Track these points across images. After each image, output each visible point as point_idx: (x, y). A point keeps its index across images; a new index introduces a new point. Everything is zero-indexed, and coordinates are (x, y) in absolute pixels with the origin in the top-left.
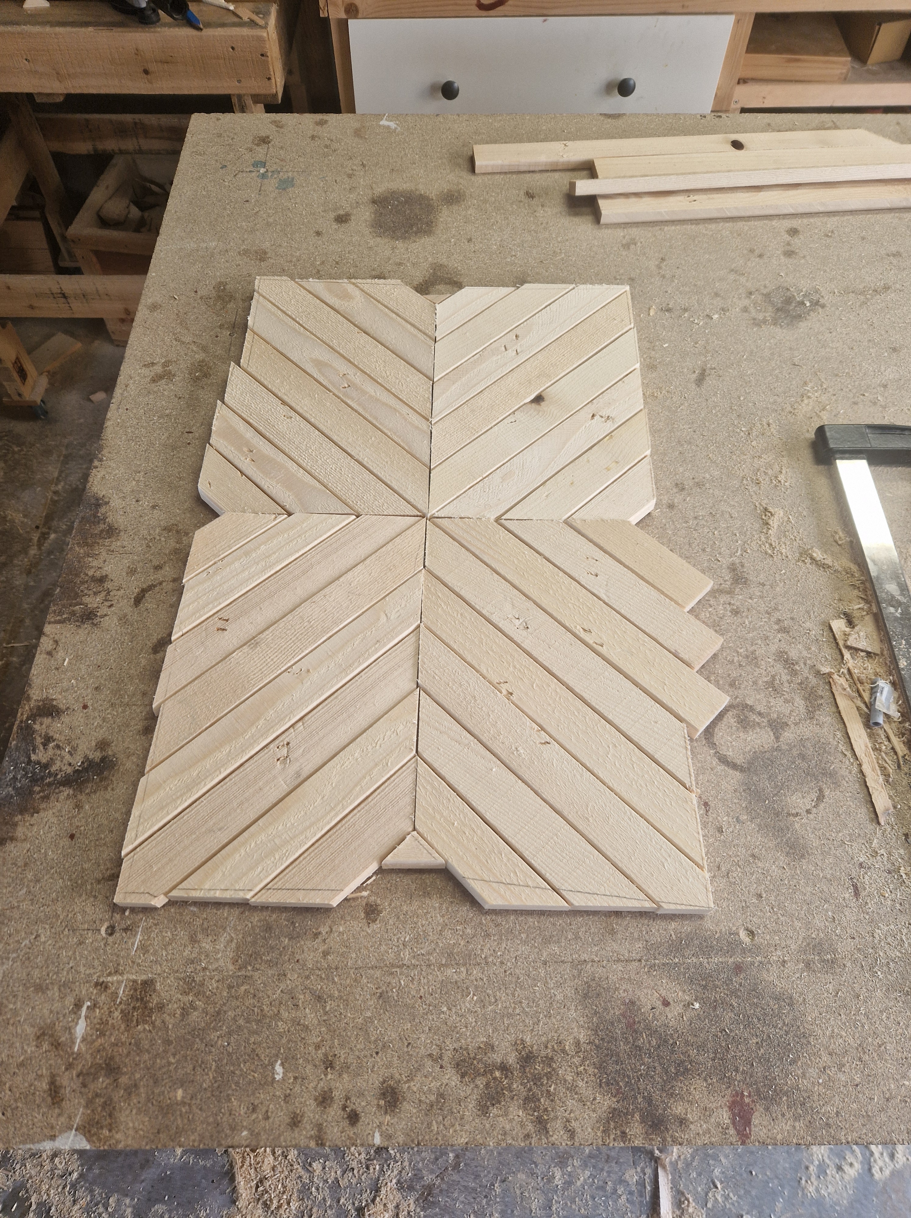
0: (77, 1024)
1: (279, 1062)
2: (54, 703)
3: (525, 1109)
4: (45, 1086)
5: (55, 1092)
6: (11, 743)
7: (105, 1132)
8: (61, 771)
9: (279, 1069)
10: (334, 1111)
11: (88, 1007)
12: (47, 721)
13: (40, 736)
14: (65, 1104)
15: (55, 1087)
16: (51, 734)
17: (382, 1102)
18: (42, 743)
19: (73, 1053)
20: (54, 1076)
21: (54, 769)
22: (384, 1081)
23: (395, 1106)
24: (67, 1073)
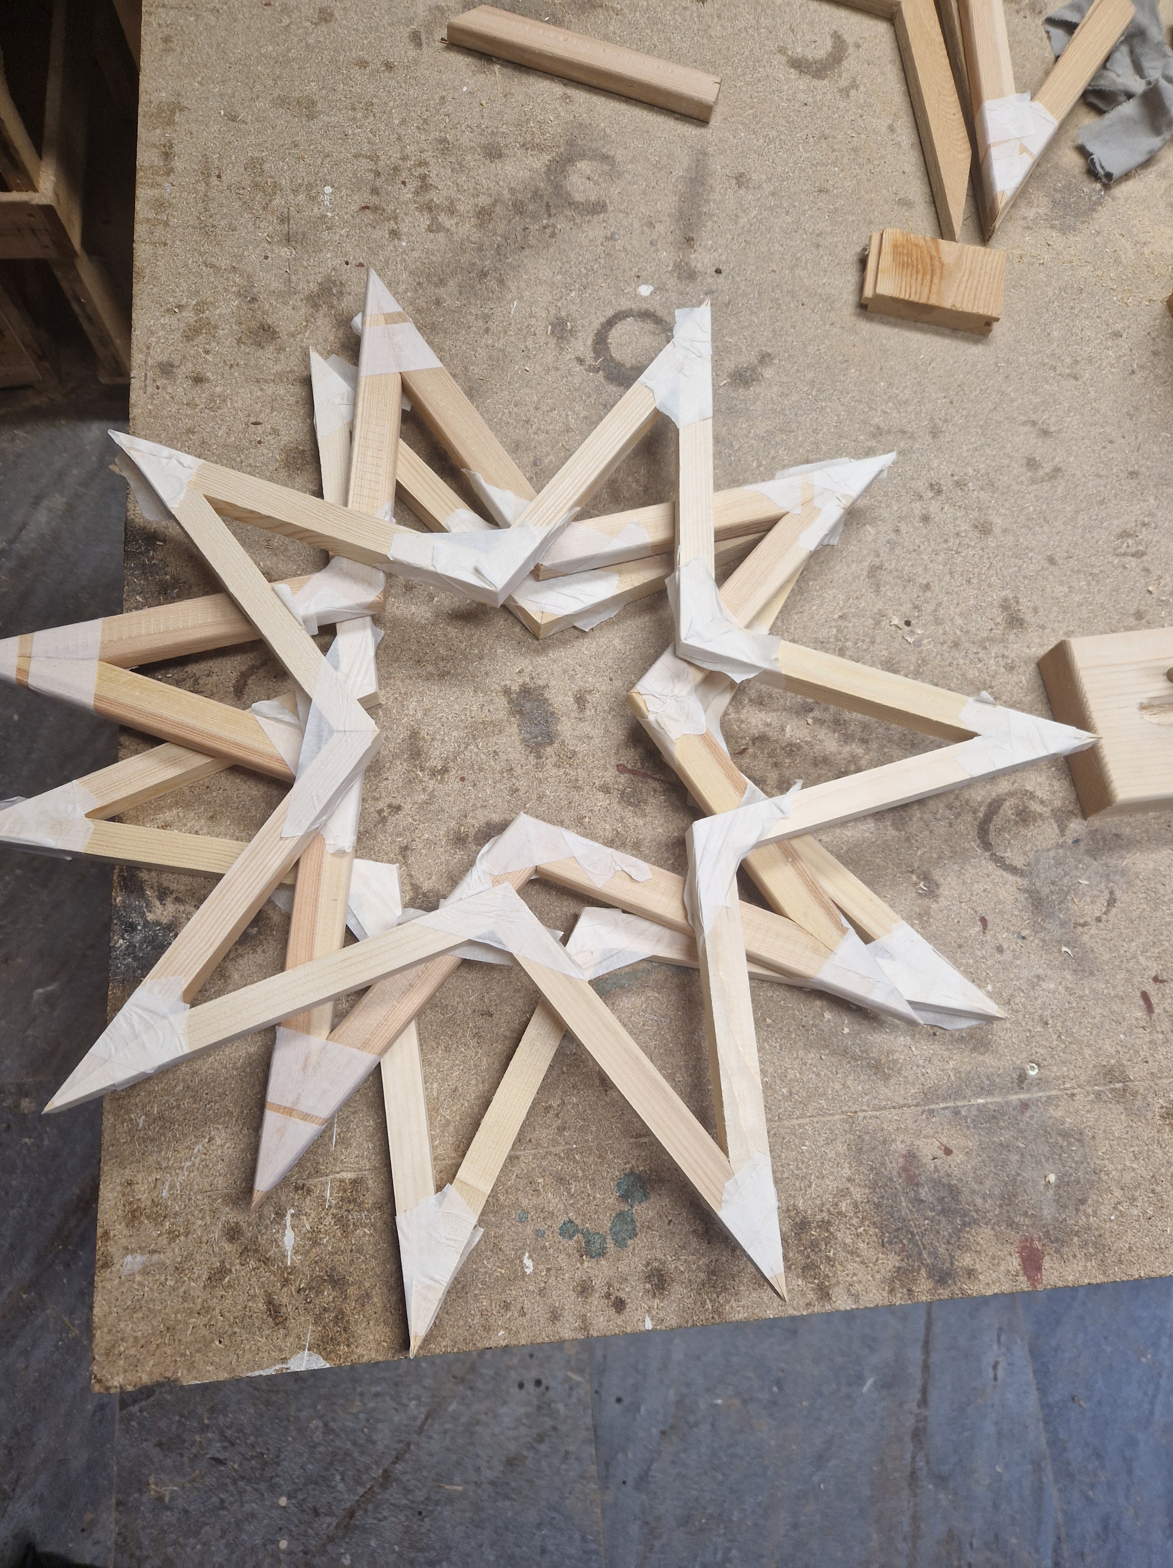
0: (283, 1235)
1: (527, 1254)
3: (805, 1277)
4: (262, 1306)
5: (276, 1312)
6: (115, 900)
7: (343, 1348)
9: (528, 1262)
10: (596, 1300)
11: (293, 1215)
14: (291, 1323)
15: (274, 1305)
16: (165, 884)
17: (648, 1286)
18: (156, 897)
19: (286, 1268)
20: (270, 1294)
22: (648, 1264)
23: (663, 1289)
24: (285, 1289)
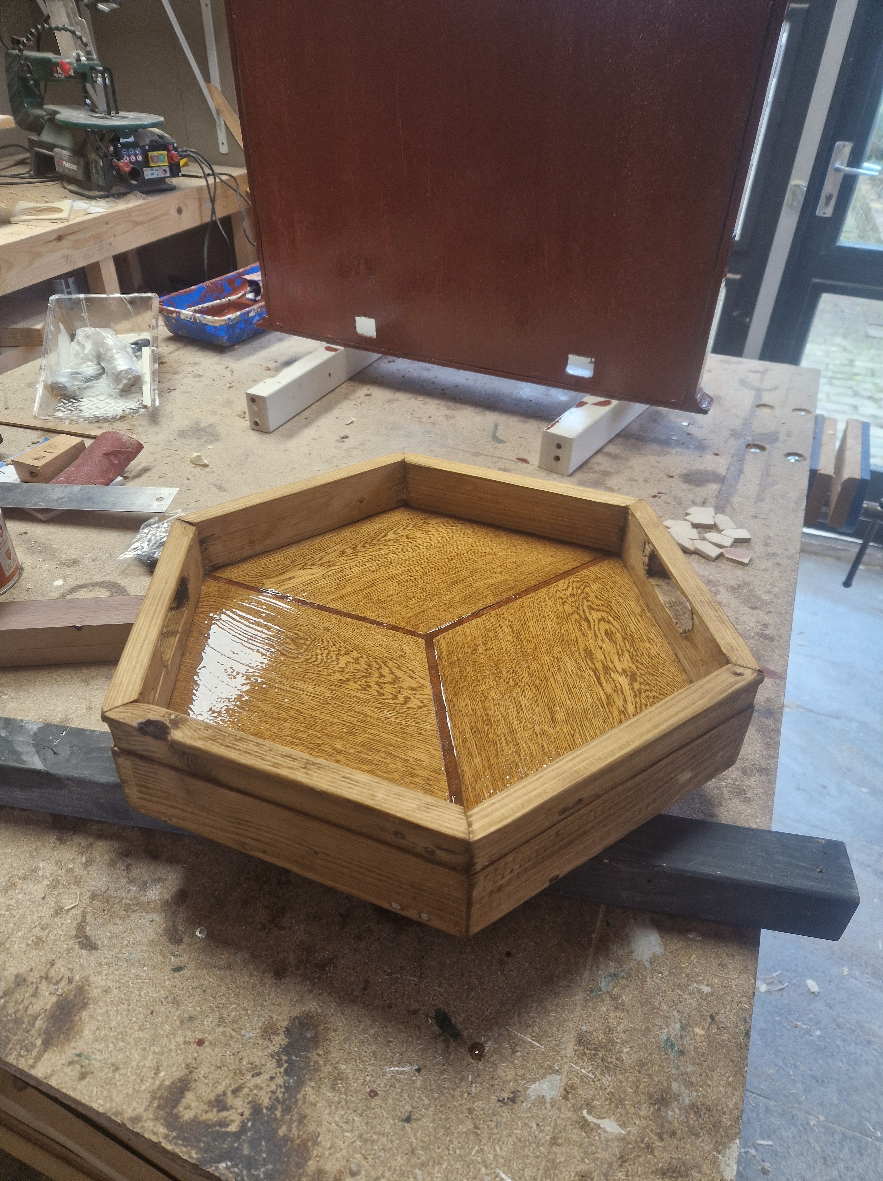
0: (604, 1130)
2: (167, 1083)
5: (674, 1172)
6: (192, 1158)
8: (273, 1092)
11: (589, 1113)
12: (189, 1098)
13: (207, 1112)
14: (689, 1161)
15: (668, 1170)
16: (212, 1097)
18: (219, 1111)
19: (636, 1142)
20: (656, 1170)
21: (266, 1101)
24: (656, 1151)
